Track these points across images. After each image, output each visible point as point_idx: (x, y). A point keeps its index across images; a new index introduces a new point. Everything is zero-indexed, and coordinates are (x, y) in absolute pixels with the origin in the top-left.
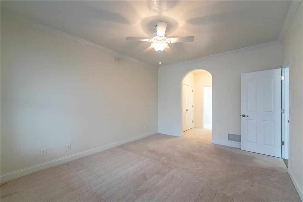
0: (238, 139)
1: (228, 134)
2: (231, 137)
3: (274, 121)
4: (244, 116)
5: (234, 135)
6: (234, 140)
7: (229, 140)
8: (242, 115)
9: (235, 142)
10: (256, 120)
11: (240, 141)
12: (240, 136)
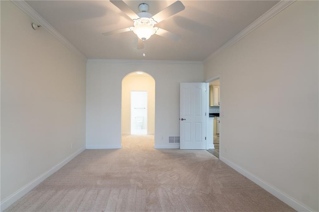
0: (178, 140)
1: (169, 137)
2: (171, 140)
3: (201, 122)
4: (182, 120)
5: (173, 137)
6: (174, 142)
7: (169, 142)
8: (181, 119)
9: (174, 143)
10: (190, 122)
11: (179, 142)
12: (179, 137)
